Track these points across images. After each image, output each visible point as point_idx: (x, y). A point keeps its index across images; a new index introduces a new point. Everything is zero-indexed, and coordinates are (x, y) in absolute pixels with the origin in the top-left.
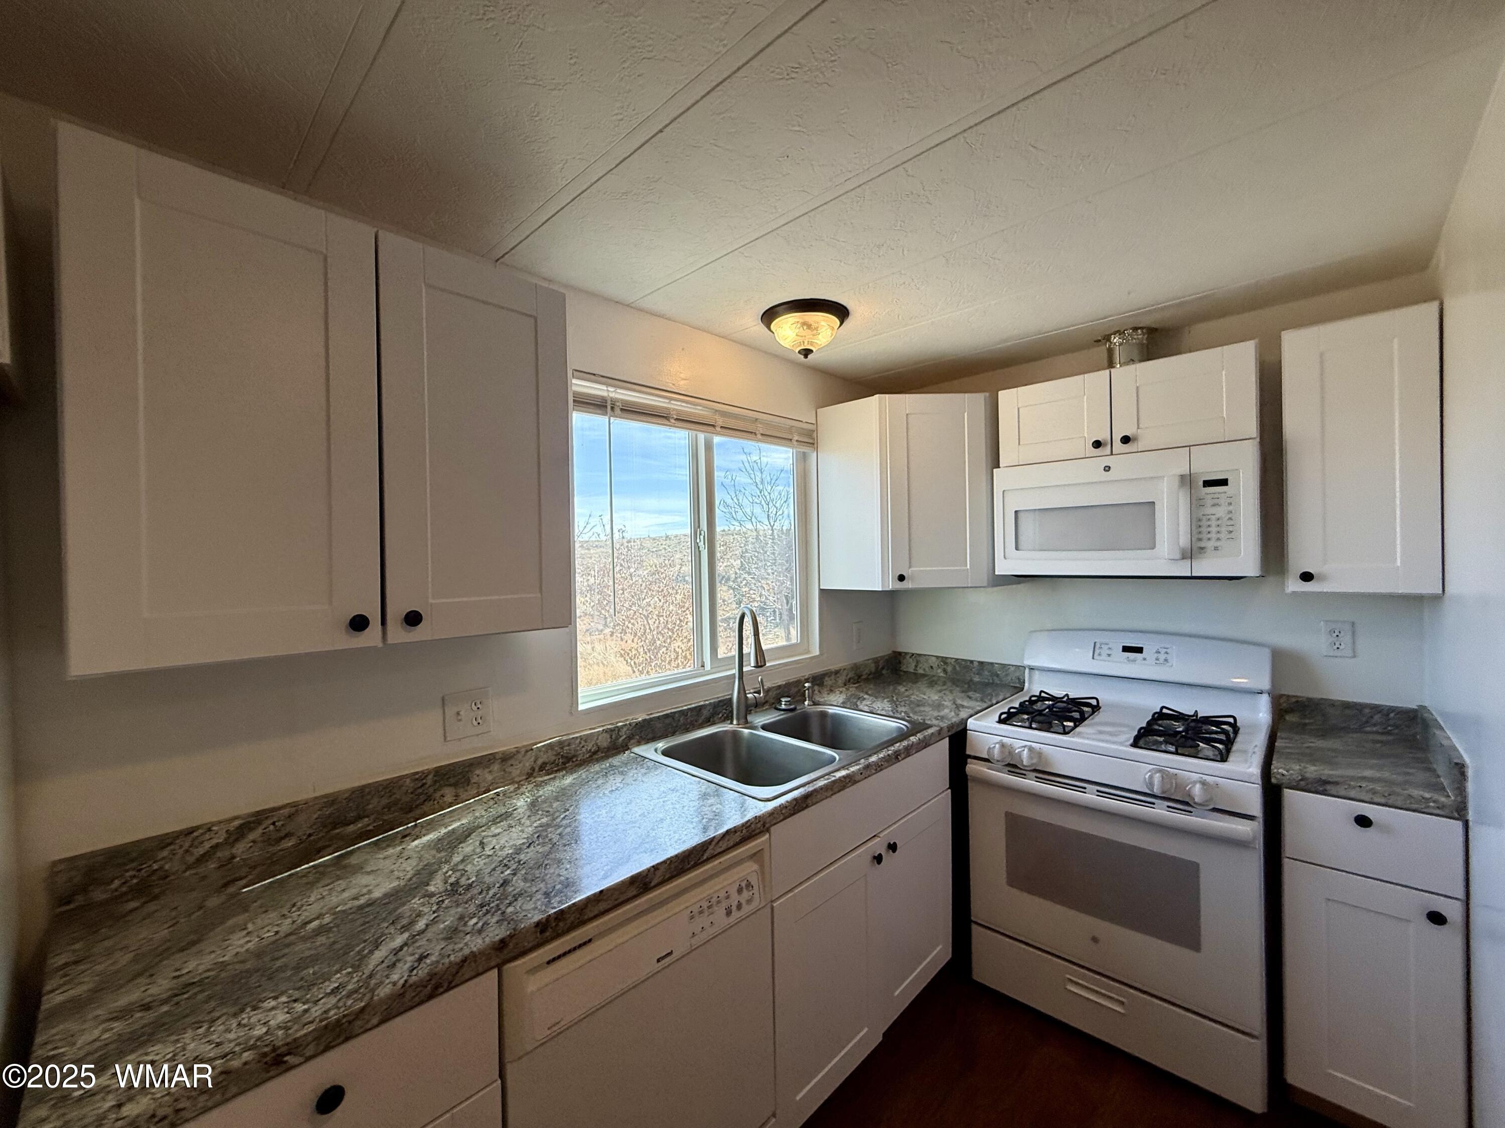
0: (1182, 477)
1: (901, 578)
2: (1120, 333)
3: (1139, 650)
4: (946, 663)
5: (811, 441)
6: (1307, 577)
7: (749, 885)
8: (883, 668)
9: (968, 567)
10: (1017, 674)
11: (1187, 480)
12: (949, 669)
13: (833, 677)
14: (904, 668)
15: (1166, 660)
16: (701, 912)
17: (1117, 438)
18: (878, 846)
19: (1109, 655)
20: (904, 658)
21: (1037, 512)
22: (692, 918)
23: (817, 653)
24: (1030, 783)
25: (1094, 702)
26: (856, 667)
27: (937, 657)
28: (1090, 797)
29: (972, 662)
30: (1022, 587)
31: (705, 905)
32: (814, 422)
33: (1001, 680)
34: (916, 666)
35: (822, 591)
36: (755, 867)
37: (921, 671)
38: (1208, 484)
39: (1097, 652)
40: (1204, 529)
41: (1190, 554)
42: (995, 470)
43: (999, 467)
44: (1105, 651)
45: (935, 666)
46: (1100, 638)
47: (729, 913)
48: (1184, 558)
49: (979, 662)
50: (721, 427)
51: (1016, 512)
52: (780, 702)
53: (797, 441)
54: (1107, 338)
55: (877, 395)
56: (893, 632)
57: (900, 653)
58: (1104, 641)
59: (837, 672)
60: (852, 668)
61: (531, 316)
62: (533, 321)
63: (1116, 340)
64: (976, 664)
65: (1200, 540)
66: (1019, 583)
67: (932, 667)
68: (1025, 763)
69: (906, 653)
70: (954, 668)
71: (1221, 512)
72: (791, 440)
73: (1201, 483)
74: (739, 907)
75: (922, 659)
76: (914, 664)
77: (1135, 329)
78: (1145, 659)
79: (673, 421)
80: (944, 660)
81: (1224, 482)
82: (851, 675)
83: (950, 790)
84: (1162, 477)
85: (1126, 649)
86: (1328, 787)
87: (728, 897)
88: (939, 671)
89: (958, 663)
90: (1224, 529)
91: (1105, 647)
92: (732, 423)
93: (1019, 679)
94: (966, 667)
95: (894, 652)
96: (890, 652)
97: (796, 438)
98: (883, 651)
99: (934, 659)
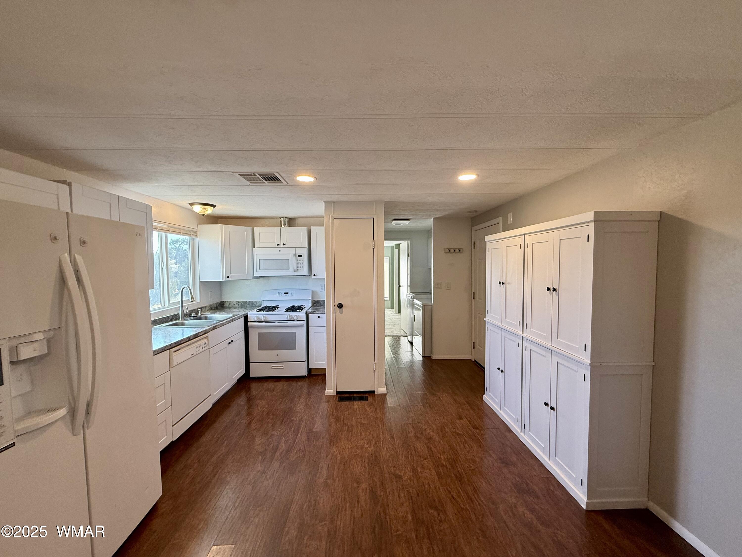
0: (294, 254)
1: (228, 277)
2: (283, 218)
3: (288, 293)
4: (239, 303)
5: (196, 234)
6: (314, 275)
7: (206, 344)
8: (218, 306)
9: (247, 274)
10: (260, 303)
11: (295, 255)
12: (240, 304)
13: (204, 308)
14: (225, 306)
15: (293, 295)
16: (198, 347)
17: (282, 244)
18: (229, 341)
19: (281, 295)
20: (225, 302)
21: (264, 260)
22: (196, 348)
23: (199, 301)
24: (264, 324)
25: (278, 307)
26: (211, 306)
27: (236, 301)
28: (276, 323)
29: (247, 301)
30: (261, 279)
31: (198, 346)
32: (197, 228)
33: (255, 305)
34: (229, 305)
35: (200, 282)
36: (207, 340)
37: (230, 306)
38: (299, 256)
39: (279, 294)
40: (298, 266)
41: (296, 271)
42: (254, 249)
43: (254, 248)
44: (280, 294)
45: (235, 304)
46: (279, 291)
47: (203, 348)
48: (295, 272)
49: (249, 301)
50: (171, 231)
51: (259, 260)
52: (191, 315)
53: (192, 235)
54: (280, 218)
55: (220, 225)
56: (221, 295)
57: (223, 301)
58: (280, 292)
59: (205, 307)
60: (210, 306)
61: (145, 212)
62: (145, 213)
63: (282, 219)
64: (248, 302)
65: (297, 268)
66: (260, 278)
67: (234, 304)
68: (262, 319)
69: (226, 301)
70: (241, 304)
71: (301, 262)
72: (190, 234)
73: (297, 256)
74: (204, 347)
75: (231, 302)
76: (228, 304)
77: (286, 218)
78: (289, 295)
79: (158, 230)
80: (238, 302)
81: (301, 256)
82: (209, 308)
83: (244, 331)
84: (290, 254)
85: (285, 293)
86: (315, 312)
87: (202, 345)
88: (237, 305)
89: (243, 302)
90: (301, 266)
91: (280, 293)
92: (174, 230)
93: (260, 304)
94: (245, 303)
95: (221, 301)
96: (220, 301)
97: (192, 234)
98: (218, 301)
99: (235, 302)
